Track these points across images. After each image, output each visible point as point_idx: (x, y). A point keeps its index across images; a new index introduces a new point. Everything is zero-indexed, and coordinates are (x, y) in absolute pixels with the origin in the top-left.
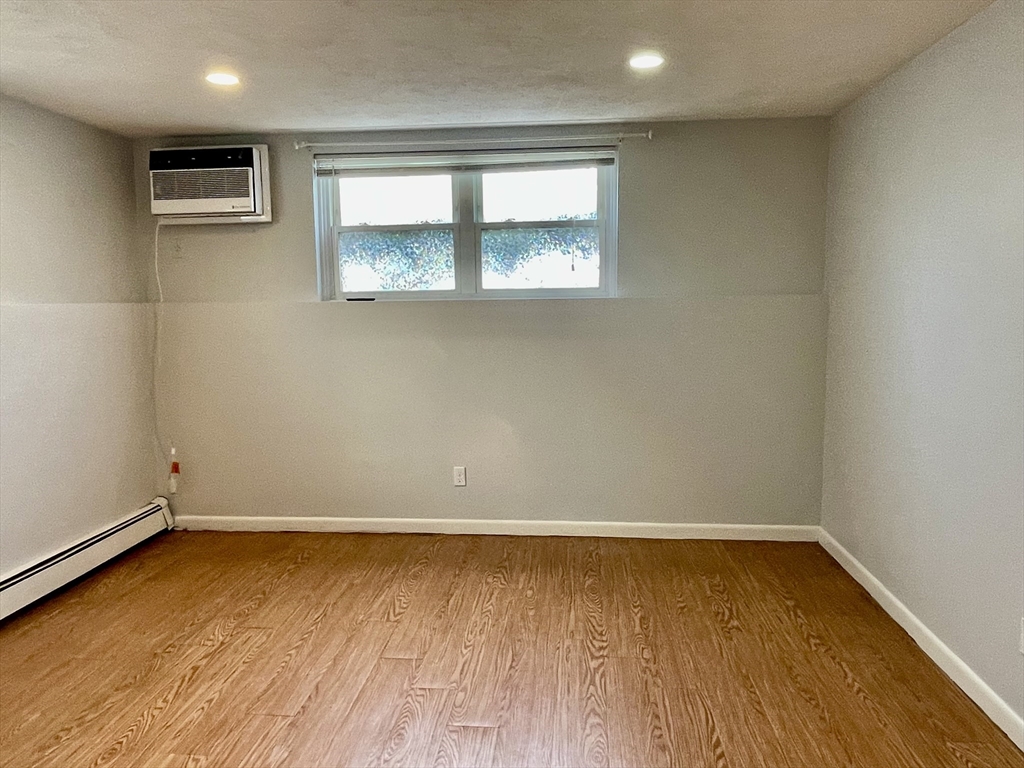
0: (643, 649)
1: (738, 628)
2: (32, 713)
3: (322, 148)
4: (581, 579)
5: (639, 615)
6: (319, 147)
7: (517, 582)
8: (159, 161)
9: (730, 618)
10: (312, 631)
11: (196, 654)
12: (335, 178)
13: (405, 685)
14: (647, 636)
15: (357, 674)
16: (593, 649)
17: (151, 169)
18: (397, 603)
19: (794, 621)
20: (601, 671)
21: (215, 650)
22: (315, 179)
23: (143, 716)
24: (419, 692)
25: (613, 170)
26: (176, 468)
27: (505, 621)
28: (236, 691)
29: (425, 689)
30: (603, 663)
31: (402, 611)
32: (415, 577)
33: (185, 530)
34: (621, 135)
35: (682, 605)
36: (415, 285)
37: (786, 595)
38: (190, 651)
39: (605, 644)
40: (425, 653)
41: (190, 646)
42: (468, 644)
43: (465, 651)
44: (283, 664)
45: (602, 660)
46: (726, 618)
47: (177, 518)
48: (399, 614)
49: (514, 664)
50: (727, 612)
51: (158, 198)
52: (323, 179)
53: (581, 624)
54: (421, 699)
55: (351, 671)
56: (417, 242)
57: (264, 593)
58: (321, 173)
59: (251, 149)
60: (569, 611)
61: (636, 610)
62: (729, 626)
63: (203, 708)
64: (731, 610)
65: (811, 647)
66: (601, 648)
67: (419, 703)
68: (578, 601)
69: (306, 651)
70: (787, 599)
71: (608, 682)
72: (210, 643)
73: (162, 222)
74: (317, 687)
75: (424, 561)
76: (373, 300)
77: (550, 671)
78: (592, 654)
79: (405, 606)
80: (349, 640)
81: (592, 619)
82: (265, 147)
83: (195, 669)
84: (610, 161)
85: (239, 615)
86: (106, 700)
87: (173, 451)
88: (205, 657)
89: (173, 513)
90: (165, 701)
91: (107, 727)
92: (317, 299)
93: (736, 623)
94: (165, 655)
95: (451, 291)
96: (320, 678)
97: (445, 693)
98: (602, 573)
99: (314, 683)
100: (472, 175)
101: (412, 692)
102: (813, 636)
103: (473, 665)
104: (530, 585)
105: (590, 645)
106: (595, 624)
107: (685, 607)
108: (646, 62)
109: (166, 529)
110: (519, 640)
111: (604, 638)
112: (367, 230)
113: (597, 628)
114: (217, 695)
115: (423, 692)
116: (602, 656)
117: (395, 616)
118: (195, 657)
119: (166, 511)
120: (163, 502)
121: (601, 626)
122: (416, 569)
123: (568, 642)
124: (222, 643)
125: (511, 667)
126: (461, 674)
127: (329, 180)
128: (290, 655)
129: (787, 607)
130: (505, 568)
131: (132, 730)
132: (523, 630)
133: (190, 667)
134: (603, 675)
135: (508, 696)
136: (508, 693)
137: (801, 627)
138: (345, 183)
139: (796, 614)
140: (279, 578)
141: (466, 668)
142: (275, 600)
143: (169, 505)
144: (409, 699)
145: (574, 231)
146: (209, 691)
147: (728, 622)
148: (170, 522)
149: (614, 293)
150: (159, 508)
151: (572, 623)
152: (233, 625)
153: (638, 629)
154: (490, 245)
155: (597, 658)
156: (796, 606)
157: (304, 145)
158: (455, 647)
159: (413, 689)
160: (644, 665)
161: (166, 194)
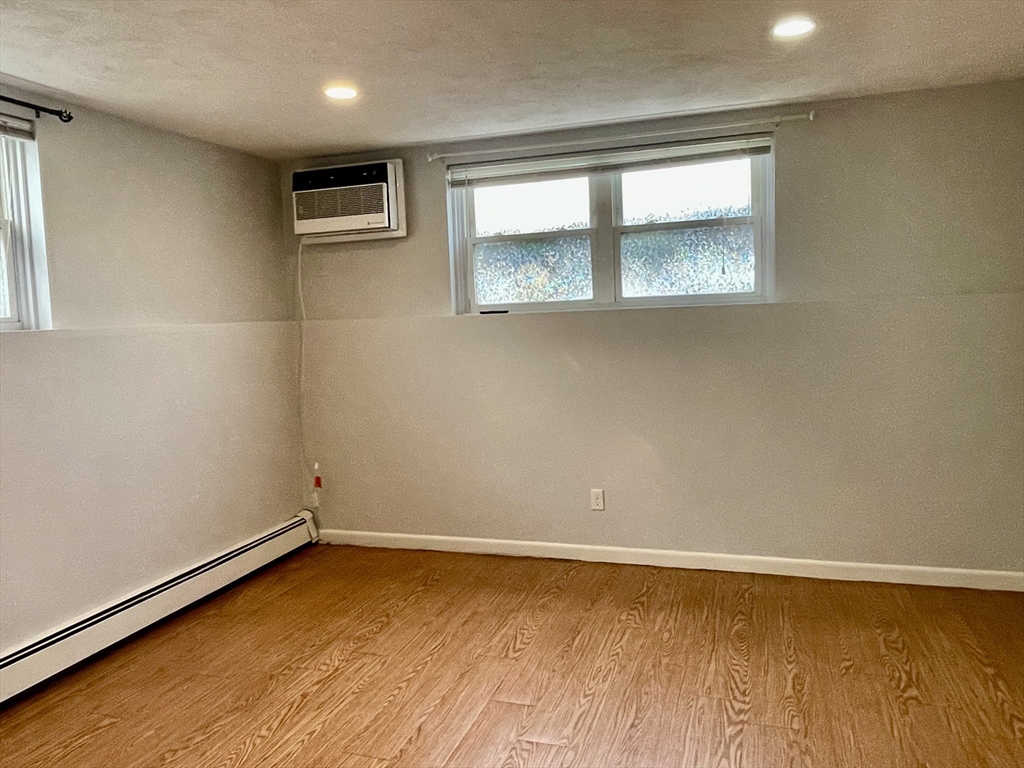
0: (793, 717)
1: (915, 698)
2: (148, 729)
3: (456, 157)
4: (728, 625)
5: (792, 674)
6: (453, 156)
7: (654, 620)
8: (302, 181)
9: (908, 686)
10: (427, 662)
11: (308, 679)
12: (469, 188)
13: (512, 735)
14: (799, 701)
15: (464, 718)
16: (731, 712)
17: (294, 190)
18: (519, 637)
19: (993, 696)
20: (738, 740)
21: (329, 676)
22: (449, 191)
23: (245, 743)
24: (525, 746)
25: (769, 159)
26: (318, 482)
27: (633, 667)
28: (339, 726)
29: (532, 743)
30: (741, 730)
31: (522, 646)
32: (543, 606)
33: (328, 544)
34: (777, 119)
35: (848, 664)
36: (551, 296)
37: (985, 661)
38: (306, 674)
39: (747, 707)
40: (539, 699)
41: (307, 669)
42: (588, 692)
43: (583, 701)
44: (391, 698)
45: (740, 727)
46: (902, 685)
47: (321, 531)
48: (520, 650)
49: (637, 722)
50: (904, 677)
51: (300, 218)
52: (457, 190)
53: (721, 680)
54: (525, 754)
55: (458, 713)
56: (553, 250)
57: (388, 616)
58: (456, 184)
59: (386, 164)
60: (709, 662)
61: (790, 667)
62: (906, 695)
63: (303, 741)
64: (909, 674)
65: (1014, 734)
66: (741, 711)
67: (524, 759)
68: (722, 651)
69: (416, 686)
70: (985, 665)
71: (744, 755)
72: (324, 668)
73: (305, 241)
74: (419, 729)
75: (554, 590)
76: (507, 312)
77: (676, 735)
78: (729, 718)
79: (527, 641)
80: (462, 676)
81: (736, 675)
82: (400, 161)
83: (304, 696)
84: (765, 150)
85: (359, 638)
86: (215, 721)
87: (316, 466)
88: (318, 683)
89: (317, 526)
90: (269, 729)
91: (208, 753)
92: (453, 313)
93: (914, 692)
94: (281, 678)
95: (589, 300)
96: (424, 718)
97: (554, 751)
98: (754, 618)
99: (417, 725)
100: (611, 176)
101: (517, 745)
102: (1019, 719)
103: (589, 720)
104: (668, 627)
105: (729, 707)
106: (738, 680)
107: (851, 666)
108: (793, 28)
109: (310, 542)
110: (646, 693)
111: (747, 699)
112: (501, 239)
113: (739, 684)
114: (319, 728)
115: (529, 747)
116: (742, 722)
117: (515, 652)
118: (307, 682)
119: (310, 524)
120: (307, 515)
121: (745, 683)
122: (546, 599)
123: (703, 700)
124: (337, 670)
125: (632, 726)
126: (575, 728)
127: (463, 190)
128: (400, 688)
129: (986, 675)
130: (642, 604)
131: (231, 759)
132: (653, 682)
133: (301, 693)
134: (740, 745)
135: (624, 762)
136: (625, 759)
137: (1002, 704)
138: (480, 193)
139: (996, 687)
140: (405, 600)
141: (581, 722)
142: (397, 623)
143: (314, 518)
144: (513, 753)
145: (725, 230)
146: (312, 722)
147: (904, 691)
148: (314, 535)
149: (771, 296)
150: (303, 522)
151: (710, 677)
152: (351, 650)
153: (789, 691)
154: (630, 249)
155: (736, 724)
156: (997, 675)
157: (436, 156)
158: (574, 693)
159: (519, 741)
160: (791, 737)
161: (308, 214)
